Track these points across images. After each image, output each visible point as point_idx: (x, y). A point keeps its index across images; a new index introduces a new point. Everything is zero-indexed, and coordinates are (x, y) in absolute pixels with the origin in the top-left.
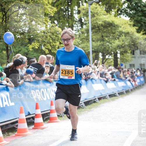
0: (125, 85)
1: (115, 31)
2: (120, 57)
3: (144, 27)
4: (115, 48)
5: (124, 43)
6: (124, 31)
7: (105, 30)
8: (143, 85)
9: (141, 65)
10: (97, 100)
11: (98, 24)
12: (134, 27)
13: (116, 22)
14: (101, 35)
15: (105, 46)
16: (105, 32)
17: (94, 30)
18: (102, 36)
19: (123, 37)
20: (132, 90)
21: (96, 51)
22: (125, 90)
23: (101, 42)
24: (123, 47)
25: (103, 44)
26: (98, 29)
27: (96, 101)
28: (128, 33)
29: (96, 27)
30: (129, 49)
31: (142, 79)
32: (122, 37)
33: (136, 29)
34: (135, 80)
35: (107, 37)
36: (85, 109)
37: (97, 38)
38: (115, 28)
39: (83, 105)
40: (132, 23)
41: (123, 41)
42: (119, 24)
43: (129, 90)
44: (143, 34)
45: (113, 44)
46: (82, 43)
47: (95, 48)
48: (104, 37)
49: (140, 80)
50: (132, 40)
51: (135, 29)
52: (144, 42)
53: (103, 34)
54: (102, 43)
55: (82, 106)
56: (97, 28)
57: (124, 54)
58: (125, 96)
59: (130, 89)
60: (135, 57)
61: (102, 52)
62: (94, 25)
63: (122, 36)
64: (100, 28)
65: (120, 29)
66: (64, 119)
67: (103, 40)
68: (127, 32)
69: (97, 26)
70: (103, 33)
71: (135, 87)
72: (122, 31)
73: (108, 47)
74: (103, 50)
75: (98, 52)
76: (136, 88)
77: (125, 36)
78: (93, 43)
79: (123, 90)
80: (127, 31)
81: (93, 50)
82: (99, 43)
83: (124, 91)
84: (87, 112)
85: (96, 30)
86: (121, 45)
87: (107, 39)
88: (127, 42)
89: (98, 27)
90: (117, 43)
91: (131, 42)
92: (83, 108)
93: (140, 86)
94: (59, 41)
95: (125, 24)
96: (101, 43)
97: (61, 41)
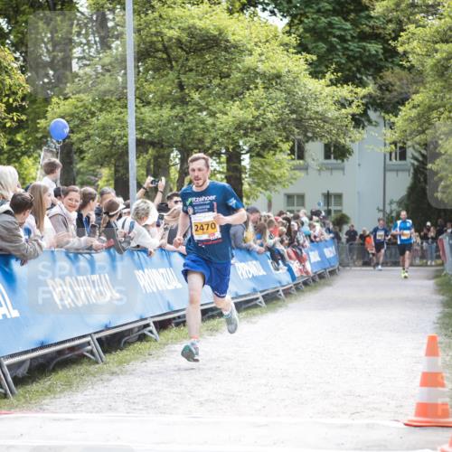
0: (262, 273)
1: (230, 69)
2: (252, 166)
3: (340, 54)
4: (228, 133)
5: (261, 115)
6: (262, 67)
7: (191, 63)
8: (332, 273)
9: (327, 196)
10: (151, 332)
11: (166, 39)
12: (299, 56)
13: (233, 34)
14: (176, 81)
15: (190, 125)
16: (191, 70)
17: (149, 61)
18: (181, 87)
19: (259, 93)
20: (287, 292)
21: (156, 140)
22: (261, 292)
23: (173, 108)
24: (259, 130)
25: (181, 114)
26: (165, 56)
27: (149, 334)
28: (278, 76)
29: (158, 51)
30: (280, 136)
31: (330, 252)
32: (256, 92)
33: (306, 60)
34: (304, 254)
35: (198, 88)
36: (101, 365)
37: (159, 94)
38: (228, 56)
39: (95, 350)
40: (293, 40)
41: (258, 108)
42: (245, 41)
43: (278, 291)
44: (333, 83)
45: (218, 115)
46: (101, 110)
47: (152, 130)
48: (187, 91)
49: (322, 255)
50: (293, 103)
51: (302, 61)
52: (337, 114)
53: (183, 78)
54: (178, 110)
55: (91, 352)
56: (160, 55)
57: (265, 154)
58: (262, 313)
59: (281, 289)
60: (306, 168)
61: (180, 145)
62: (148, 39)
63: (256, 88)
64: (174, 54)
65: (249, 61)
66: (12, 407)
67: (183, 101)
68: (275, 71)
69: (160, 46)
70: (184, 74)
71: (301, 281)
72: (257, 67)
73: (201, 126)
74: (183, 137)
75: (162, 147)
76: (305, 283)
77: (266, 88)
78: (143, 110)
79: (255, 291)
80: (274, 68)
81: (145, 136)
82: (166, 112)
83: (259, 295)
84: (106, 376)
85: (157, 62)
86: (252, 123)
87: (196, 96)
88: (271, 112)
89: (166, 50)
90: (236, 112)
91: (287, 111)
92: (97, 363)
93: (321, 276)
94: (5, 100)
95: (267, 41)
96: (174, 112)
97: (11, 100)
